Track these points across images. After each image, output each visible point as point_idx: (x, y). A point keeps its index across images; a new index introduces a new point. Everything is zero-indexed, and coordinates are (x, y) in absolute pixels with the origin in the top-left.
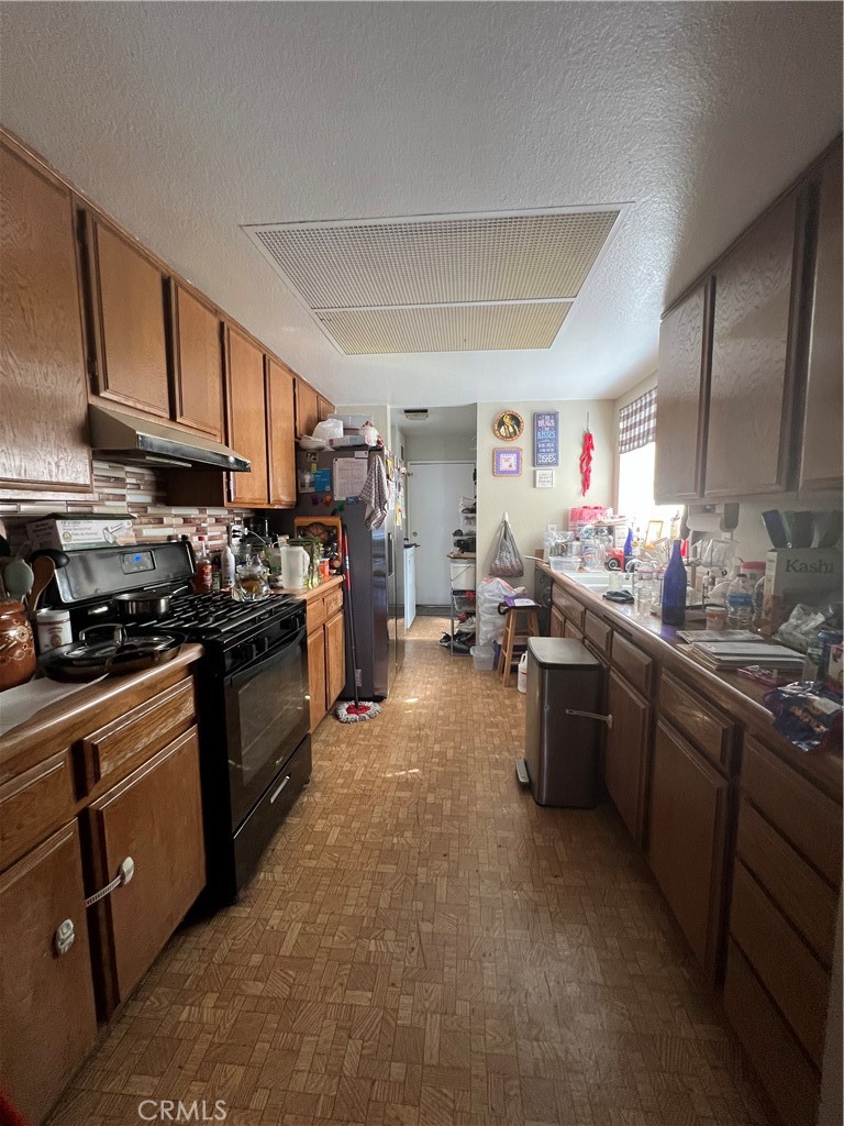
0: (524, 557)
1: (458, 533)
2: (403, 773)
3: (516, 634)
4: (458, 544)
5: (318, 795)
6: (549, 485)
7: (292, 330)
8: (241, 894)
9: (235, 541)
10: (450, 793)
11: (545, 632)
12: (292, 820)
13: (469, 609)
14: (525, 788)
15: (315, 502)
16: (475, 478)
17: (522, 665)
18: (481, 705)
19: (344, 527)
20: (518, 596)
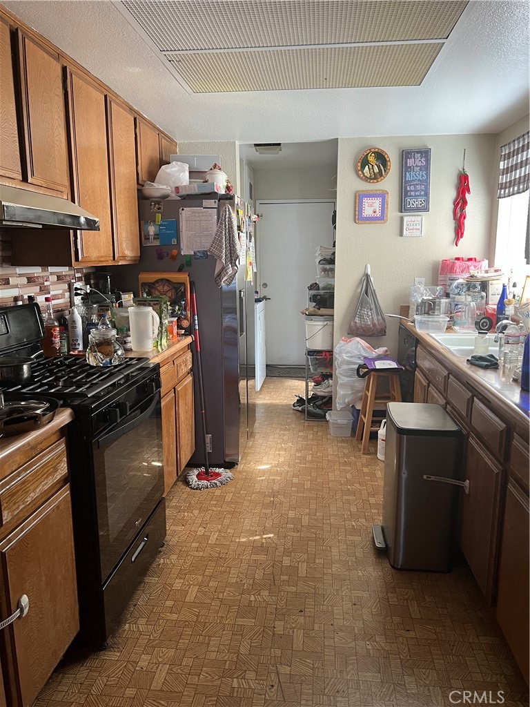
0: (386, 315)
1: (314, 286)
2: (258, 537)
3: (376, 399)
4: (314, 299)
5: (174, 557)
6: (418, 233)
7: (137, 70)
8: (110, 641)
9: (78, 300)
10: (305, 556)
11: (407, 397)
12: (151, 580)
13: (325, 371)
14: (381, 553)
15: (160, 257)
16: (334, 221)
17: (382, 432)
18: (337, 473)
19: (192, 283)
20: (379, 358)
